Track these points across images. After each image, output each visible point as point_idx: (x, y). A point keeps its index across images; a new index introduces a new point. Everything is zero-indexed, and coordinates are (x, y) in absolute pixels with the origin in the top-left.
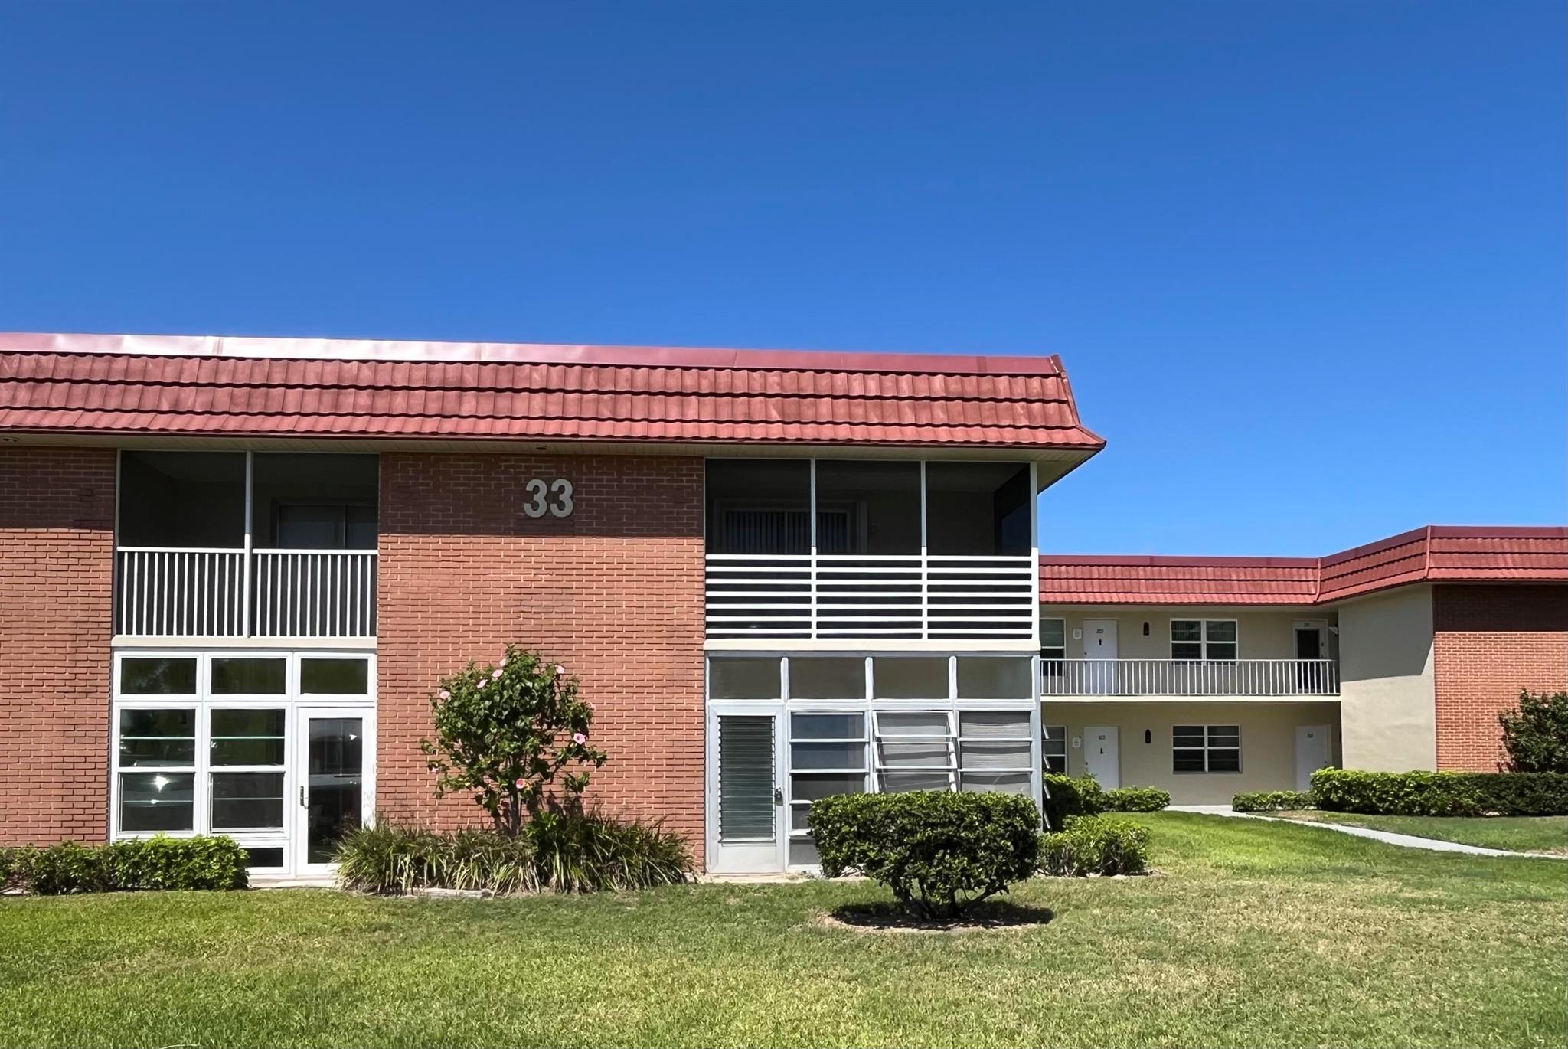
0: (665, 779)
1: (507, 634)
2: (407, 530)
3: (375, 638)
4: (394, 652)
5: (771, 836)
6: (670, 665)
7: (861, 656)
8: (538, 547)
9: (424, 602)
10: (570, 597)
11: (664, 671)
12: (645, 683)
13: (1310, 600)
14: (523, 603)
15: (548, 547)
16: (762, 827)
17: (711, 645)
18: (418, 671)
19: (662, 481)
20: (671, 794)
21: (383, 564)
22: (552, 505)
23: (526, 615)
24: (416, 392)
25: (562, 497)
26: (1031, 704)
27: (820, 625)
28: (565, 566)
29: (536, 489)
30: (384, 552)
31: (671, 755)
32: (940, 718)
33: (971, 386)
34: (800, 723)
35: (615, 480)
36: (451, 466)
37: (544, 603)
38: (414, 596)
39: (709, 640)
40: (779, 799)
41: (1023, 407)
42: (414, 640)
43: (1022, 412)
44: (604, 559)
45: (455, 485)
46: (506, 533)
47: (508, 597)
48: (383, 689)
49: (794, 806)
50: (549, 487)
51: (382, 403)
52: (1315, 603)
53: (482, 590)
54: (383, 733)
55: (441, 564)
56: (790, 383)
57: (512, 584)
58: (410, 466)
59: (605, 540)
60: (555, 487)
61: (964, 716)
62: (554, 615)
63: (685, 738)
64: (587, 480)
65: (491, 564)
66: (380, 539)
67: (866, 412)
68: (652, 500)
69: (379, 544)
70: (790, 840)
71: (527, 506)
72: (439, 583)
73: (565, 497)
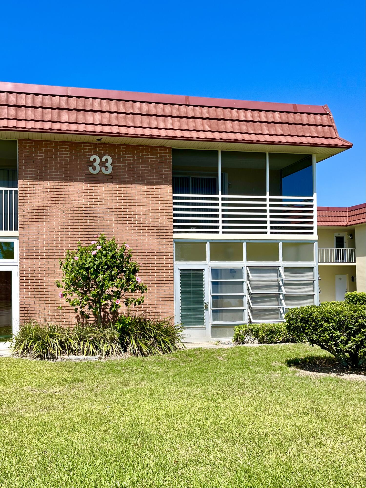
0: (156, 299)
1: (82, 230)
2: (31, 178)
3: (18, 231)
4: (27, 238)
5: (203, 325)
6: (158, 246)
7: (242, 241)
8: (96, 188)
9: (41, 214)
10: (112, 213)
11: (155, 248)
12: (147, 254)
13: (345, 224)
14: (89, 215)
15: (101, 188)
16: (200, 321)
17: (176, 236)
18: (39, 248)
19: (153, 158)
20: (159, 306)
21: (21, 195)
22: (102, 168)
23: (91, 221)
24: (38, 109)
25: (107, 164)
26: (314, 263)
27: (223, 227)
28: (109, 198)
29: (95, 160)
30: (21, 189)
31: (159, 288)
32: (276, 270)
33: (291, 118)
34: (215, 272)
35: (131, 157)
36: (54, 147)
37: (99, 215)
38: (36, 211)
39: (174, 234)
40: (207, 308)
41: (314, 128)
42: (37, 233)
43: (314, 130)
44: (127, 195)
45: (55, 157)
46: (80, 181)
47: (82, 212)
48: (21, 257)
49: (213, 311)
50: (101, 159)
51: (21, 113)
52: (347, 226)
53: (69, 209)
54: (23, 278)
55: (49, 196)
56: (213, 113)
57: (84, 206)
58: (33, 146)
59: (127, 186)
60: (104, 160)
61: (286, 269)
62: (104, 221)
63: (165, 279)
64: (118, 156)
65: (74, 196)
66: (19, 182)
67: (247, 128)
68: (148, 167)
69: (18, 185)
70: (212, 327)
71: (91, 168)
72: (49, 205)
73: (108, 164)
